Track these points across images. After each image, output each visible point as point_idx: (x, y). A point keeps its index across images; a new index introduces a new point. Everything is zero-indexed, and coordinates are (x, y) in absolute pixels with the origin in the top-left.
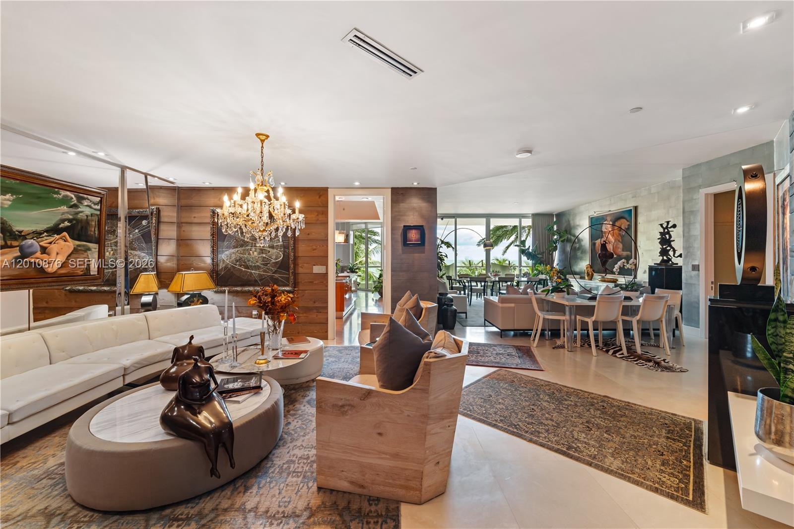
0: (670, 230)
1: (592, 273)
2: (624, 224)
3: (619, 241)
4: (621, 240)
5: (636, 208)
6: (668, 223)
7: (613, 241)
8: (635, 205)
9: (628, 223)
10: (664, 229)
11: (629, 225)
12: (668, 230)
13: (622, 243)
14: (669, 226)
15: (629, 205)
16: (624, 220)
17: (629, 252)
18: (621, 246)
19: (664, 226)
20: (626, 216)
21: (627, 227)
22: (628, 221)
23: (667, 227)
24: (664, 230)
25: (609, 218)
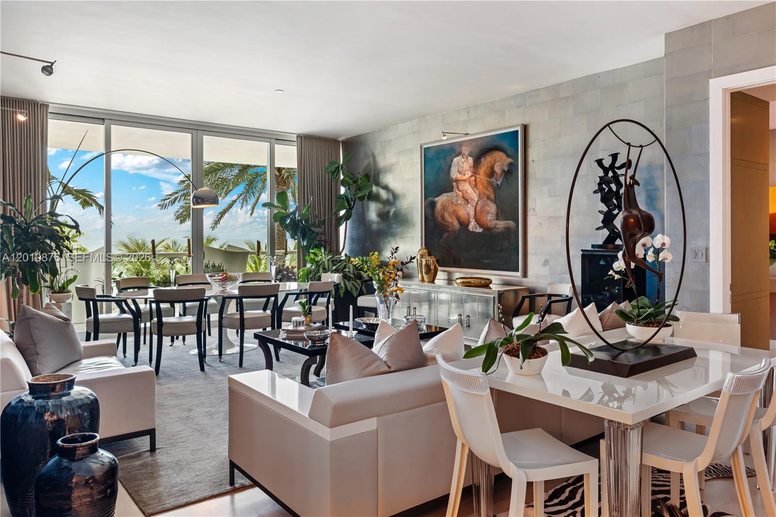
0: (619, 172)
1: (435, 267)
2: (500, 161)
3: (488, 198)
4: (492, 196)
5: (525, 128)
6: (615, 157)
7: (476, 199)
8: (525, 124)
9: (510, 160)
10: (606, 170)
11: (510, 164)
12: (615, 173)
13: (495, 202)
14: (617, 165)
15: (511, 123)
16: (501, 154)
17: (511, 222)
18: (492, 208)
19: (607, 163)
20: (506, 145)
21: (506, 169)
22: (508, 156)
23: (612, 167)
24: (606, 173)
25: (466, 150)
